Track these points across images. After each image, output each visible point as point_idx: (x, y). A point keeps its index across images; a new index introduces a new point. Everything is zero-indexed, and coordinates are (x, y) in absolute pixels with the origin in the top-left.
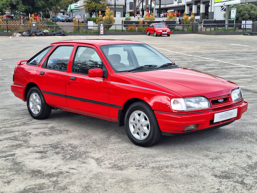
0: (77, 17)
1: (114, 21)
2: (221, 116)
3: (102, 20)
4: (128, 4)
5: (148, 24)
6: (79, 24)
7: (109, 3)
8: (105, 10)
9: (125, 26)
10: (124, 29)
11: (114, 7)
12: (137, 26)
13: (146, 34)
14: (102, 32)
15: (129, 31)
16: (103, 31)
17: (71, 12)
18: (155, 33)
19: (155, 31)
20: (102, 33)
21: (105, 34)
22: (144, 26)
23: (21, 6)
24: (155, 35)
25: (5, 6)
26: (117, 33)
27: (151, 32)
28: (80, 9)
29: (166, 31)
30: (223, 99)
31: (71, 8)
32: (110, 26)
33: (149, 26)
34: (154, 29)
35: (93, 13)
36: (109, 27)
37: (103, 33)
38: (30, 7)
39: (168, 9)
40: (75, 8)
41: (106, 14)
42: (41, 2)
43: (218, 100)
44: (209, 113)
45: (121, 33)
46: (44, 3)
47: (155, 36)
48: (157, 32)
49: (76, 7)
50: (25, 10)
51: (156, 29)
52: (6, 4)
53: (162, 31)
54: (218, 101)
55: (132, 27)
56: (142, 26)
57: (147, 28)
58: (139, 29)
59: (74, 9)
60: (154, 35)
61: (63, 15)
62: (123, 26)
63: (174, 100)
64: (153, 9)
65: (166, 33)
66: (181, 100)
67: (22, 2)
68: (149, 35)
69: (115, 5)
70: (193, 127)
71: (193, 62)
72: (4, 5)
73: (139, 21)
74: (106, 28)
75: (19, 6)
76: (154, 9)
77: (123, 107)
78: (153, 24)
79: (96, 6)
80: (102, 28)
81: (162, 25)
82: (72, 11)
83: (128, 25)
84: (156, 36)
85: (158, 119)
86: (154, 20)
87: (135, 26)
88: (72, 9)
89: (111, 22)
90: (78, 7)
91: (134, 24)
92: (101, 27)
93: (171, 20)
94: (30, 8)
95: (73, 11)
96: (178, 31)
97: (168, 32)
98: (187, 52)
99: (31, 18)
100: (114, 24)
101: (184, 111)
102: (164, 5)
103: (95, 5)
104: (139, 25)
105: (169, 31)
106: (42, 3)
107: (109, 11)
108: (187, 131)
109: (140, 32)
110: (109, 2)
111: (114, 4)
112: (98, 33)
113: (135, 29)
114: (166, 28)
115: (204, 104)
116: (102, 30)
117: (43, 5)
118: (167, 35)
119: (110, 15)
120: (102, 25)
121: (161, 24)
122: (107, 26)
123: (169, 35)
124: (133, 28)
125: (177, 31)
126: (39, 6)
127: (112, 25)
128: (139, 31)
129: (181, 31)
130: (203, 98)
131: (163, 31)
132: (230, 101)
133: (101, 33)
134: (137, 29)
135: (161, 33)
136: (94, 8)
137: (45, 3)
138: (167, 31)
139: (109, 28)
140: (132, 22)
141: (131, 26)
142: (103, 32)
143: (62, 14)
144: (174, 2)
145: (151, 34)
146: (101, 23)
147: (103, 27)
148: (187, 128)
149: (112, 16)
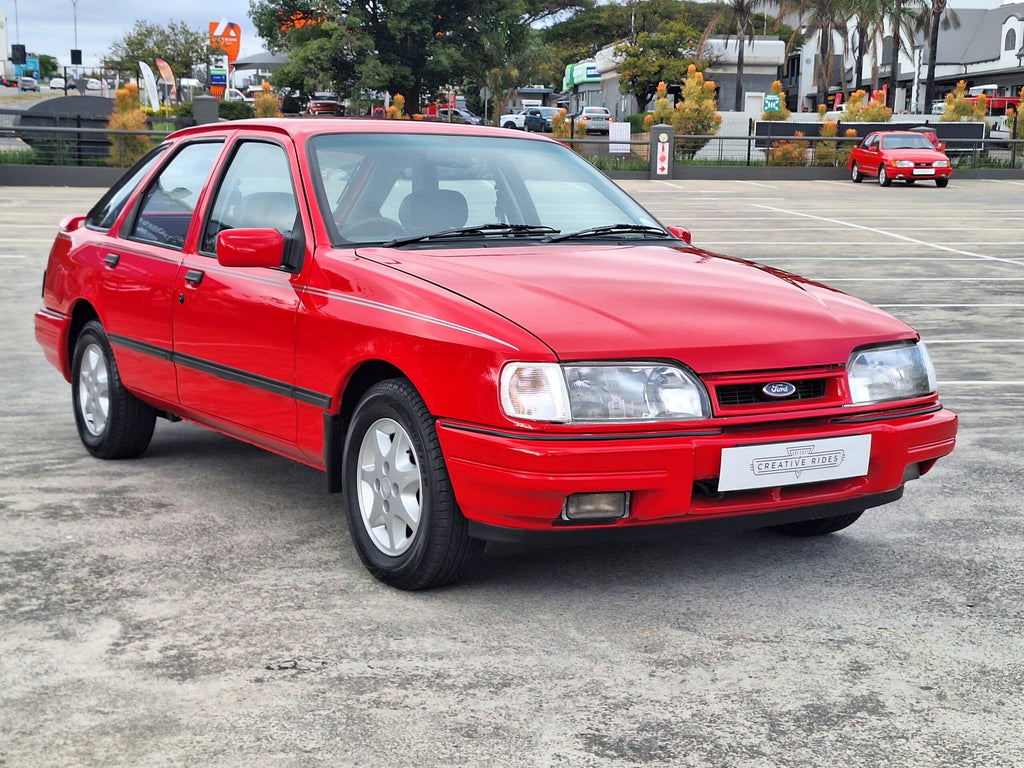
0: (587, 112)
1: (718, 121)
2: (767, 466)
3: (669, 119)
4: (808, 61)
5: (858, 135)
6: (572, 135)
7: (717, 57)
8: (684, 80)
9: (759, 143)
10: (758, 155)
11: (734, 70)
12: (812, 144)
13: (848, 177)
14: (662, 166)
15: (778, 164)
16: (667, 161)
17: (571, 93)
18: (883, 171)
19: (882, 165)
20: (663, 169)
21: (675, 174)
22: (839, 144)
23: (371, 65)
24: (882, 180)
25: (312, 66)
26: (724, 170)
27: (869, 169)
28: (604, 81)
29: (929, 165)
30: (793, 382)
31: (572, 78)
32: (699, 144)
33: (859, 143)
34: (881, 154)
35: (649, 95)
36: (694, 147)
37: (666, 172)
38: (407, 71)
39: (975, 80)
40: (588, 76)
41: (684, 94)
42: (448, 51)
43: (764, 384)
44: (695, 444)
45: (744, 170)
46: (457, 56)
47: (883, 186)
48: (890, 166)
49: (592, 72)
50: (385, 84)
51: (889, 154)
52: (318, 58)
53: (912, 165)
54: (764, 390)
55: (789, 147)
56: (834, 144)
57: (855, 151)
58: (821, 157)
59: (583, 83)
60: (879, 183)
61: (544, 105)
62: (753, 142)
63: (515, 368)
64: (912, 81)
65: (932, 172)
66: (552, 372)
67: (377, 52)
68: (858, 180)
69: (740, 63)
70: (608, 504)
71: (982, 282)
72: (310, 61)
73: (822, 125)
74: (684, 153)
75: (363, 68)
76: (916, 81)
77: (340, 402)
78: (880, 136)
79: (662, 67)
80: (663, 150)
81: (916, 140)
82: (575, 88)
83: (774, 140)
84: (888, 183)
85: (449, 460)
86: (888, 119)
87: (801, 142)
88: (576, 81)
89: (703, 127)
90: (599, 76)
91: (800, 135)
92: (660, 145)
93: (964, 120)
94: (407, 74)
95: (581, 89)
96: (993, 166)
97: (939, 170)
98: (980, 246)
99: (392, 107)
100: (717, 136)
101: (561, 423)
102: (959, 64)
103: (657, 63)
104: (822, 141)
105: (944, 164)
106: (449, 57)
107: (698, 83)
108: (572, 522)
109: (826, 170)
110: (716, 53)
111: (736, 60)
112: (647, 171)
113: (801, 154)
114: (931, 153)
115: (684, 401)
116: (663, 159)
117: (455, 62)
118: (933, 182)
119: (700, 100)
120: (664, 137)
121: (912, 136)
122: (689, 143)
123: (942, 183)
124: (794, 150)
125: (987, 169)
126: (439, 69)
127: (706, 140)
128: (820, 165)
129: (1005, 166)
130: (678, 372)
131: (918, 165)
132: (839, 399)
133: (659, 172)
134: (810, 155)
135: (910, 170)
136: (655, 74)
137: (463, 55)
138: (935, 165)
139: (694, 153)
140: (793, 128)
141: (787, 141)
142: (666, 167)
143: (540, 102)
144: (1004, 54)
145: (868, 177)
146: (663, 130)
147: (667, 146)
148: (572, 510)
149: (710, 103)
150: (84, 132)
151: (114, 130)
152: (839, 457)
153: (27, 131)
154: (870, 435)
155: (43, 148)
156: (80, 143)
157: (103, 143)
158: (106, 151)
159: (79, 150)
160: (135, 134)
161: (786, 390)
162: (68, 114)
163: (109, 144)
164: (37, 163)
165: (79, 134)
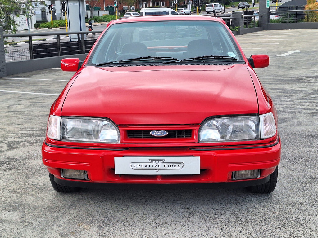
30: (168, 131)
150: (298, 11)
151: (306, 10)
152: (181, 166)
153: (280, 12)
154: (200, 157)
155: (285, 17)
156: (296, 15)
157: (303, 15)
158: (304, 17)
159: (296, 17)
160: (313, 11)
161: (162, 133)
162: (294, 6)
163: (305, 14)
164: (282, 22)
165: (297, 12)
